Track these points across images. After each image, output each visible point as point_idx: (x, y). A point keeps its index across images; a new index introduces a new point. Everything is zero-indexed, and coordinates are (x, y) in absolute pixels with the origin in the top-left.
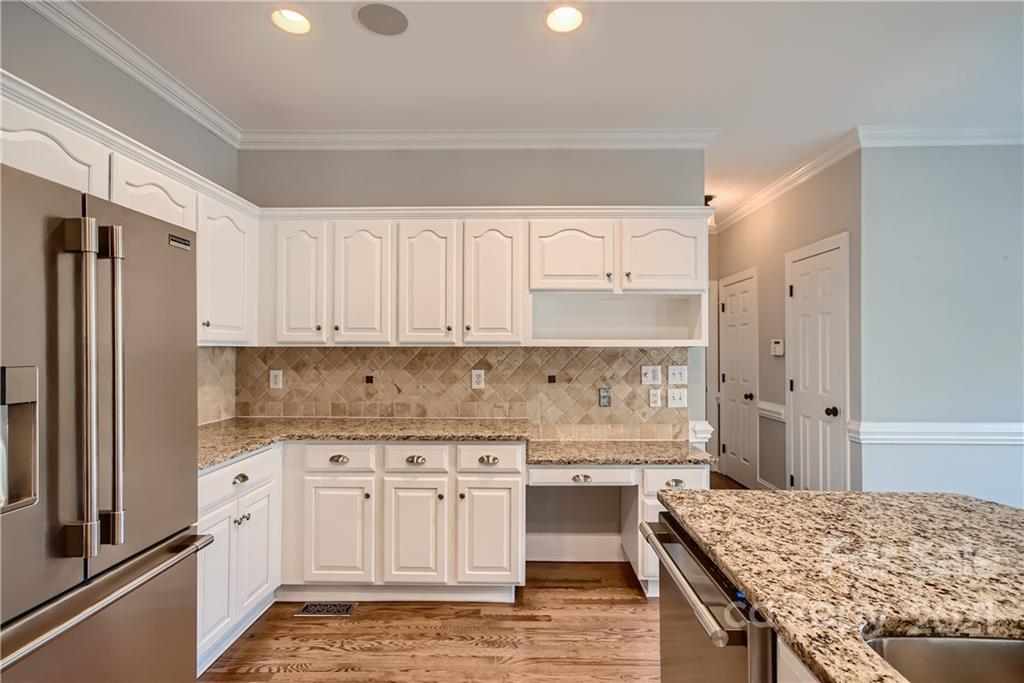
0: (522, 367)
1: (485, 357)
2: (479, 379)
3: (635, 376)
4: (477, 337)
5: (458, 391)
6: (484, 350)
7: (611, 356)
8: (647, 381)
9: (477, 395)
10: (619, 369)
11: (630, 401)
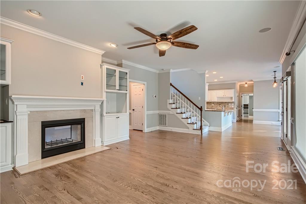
0: (217, 104)
1: (213, 103)
2: (213, 105)
3: (228, 104)
4: (212, 101)
5: (211, 106)
6: (213, 102)
7: (226, 103)
8: (229, 105)
9: (213, 106)
10: (227, 104)
11: (228, 107)
